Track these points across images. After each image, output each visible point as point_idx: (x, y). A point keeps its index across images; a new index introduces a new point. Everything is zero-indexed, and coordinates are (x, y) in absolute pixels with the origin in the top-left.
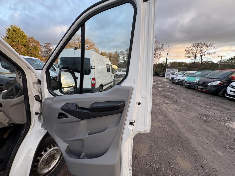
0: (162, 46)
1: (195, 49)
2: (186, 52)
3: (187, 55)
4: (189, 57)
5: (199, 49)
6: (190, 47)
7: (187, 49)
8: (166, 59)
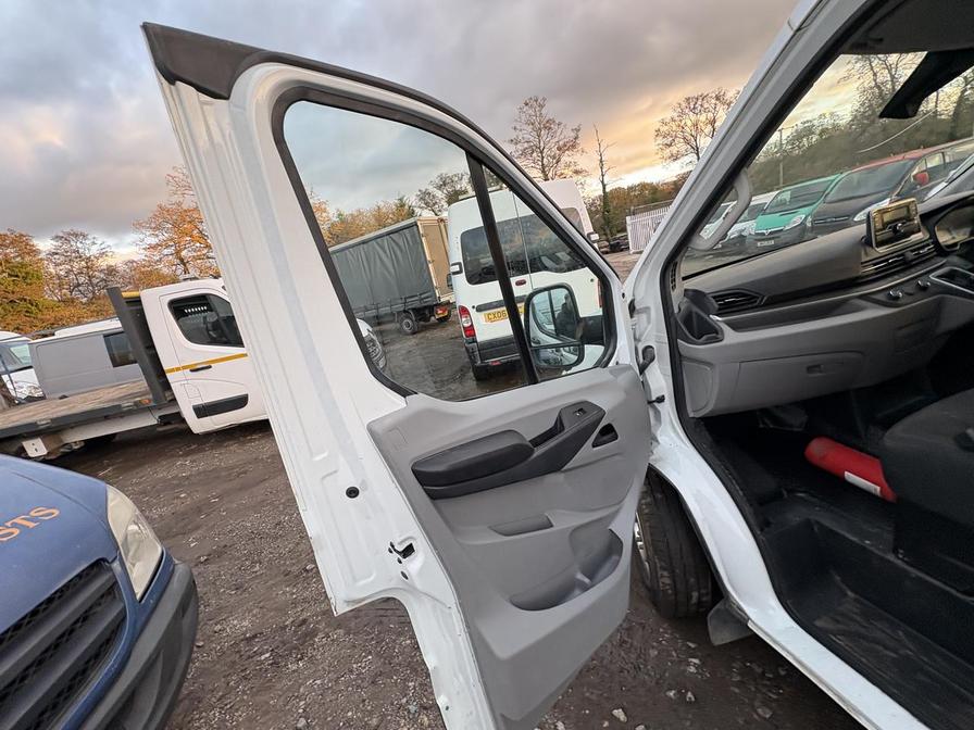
0: (573, 134)
1: (689, 123)
2: (660, 140)
3: (667, 152)
4: (675, 158)
5: (703, 118)
6: (673, 120)
7: (664, 129)
8: (602, 182)
